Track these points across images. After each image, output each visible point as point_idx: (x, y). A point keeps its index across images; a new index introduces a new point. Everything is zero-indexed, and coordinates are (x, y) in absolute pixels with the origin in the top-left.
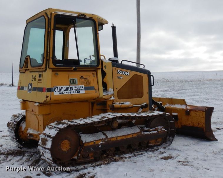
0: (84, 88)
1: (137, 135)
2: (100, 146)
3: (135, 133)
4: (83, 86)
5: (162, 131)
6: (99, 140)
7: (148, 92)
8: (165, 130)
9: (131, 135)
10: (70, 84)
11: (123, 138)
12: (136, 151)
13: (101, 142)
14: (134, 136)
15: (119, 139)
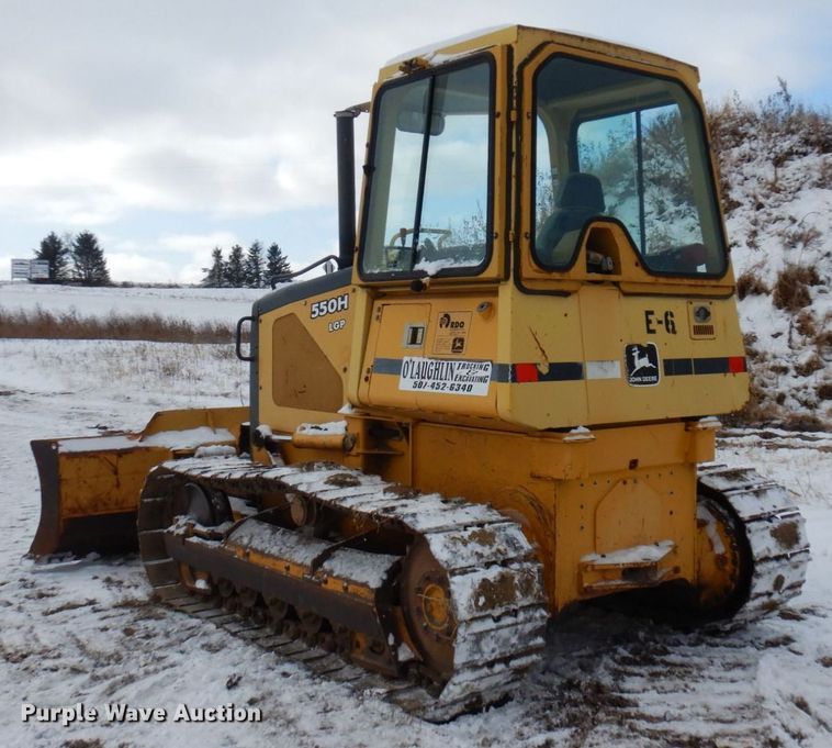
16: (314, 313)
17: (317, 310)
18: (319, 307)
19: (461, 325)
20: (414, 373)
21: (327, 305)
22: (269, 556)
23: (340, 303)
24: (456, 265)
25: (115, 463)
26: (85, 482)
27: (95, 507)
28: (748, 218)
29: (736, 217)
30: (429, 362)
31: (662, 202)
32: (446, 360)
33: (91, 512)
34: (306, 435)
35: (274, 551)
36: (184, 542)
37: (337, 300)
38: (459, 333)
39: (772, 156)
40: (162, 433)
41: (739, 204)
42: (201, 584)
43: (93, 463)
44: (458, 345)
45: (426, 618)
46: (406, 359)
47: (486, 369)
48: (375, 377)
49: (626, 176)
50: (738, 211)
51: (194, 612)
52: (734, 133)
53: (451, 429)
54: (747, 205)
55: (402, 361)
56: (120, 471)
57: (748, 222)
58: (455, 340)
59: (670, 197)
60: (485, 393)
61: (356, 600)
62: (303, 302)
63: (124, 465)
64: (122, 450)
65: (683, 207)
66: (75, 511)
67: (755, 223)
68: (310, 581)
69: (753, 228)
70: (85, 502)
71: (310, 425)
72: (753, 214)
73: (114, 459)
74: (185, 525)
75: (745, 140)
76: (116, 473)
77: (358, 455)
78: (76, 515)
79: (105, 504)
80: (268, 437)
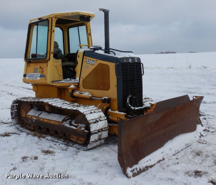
0: (39, 76)
1: (58, 124)
2: (34, 121)
3: (57, 121)
4: (40, 74)
5: (80, 130)
6: (34, 116)
7: (116, 85)
8: (85, 131)
9: (54, 121)
10: (34, 72)
11: (48, 121)
12: (62, 139)
13: (35, 119)
14: (56, 123)
15: (45, 121)
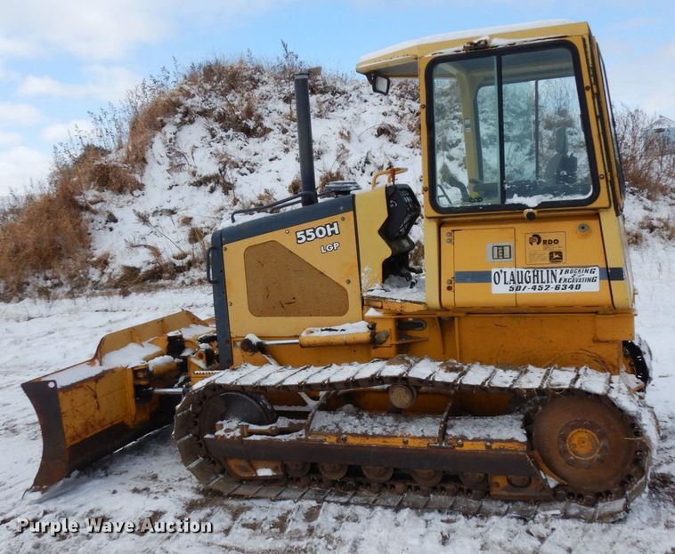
16: (301, 239)
17: (304, 238)
18: (305, 234)
19: (556, 242)
20: (508, 280)
21: (314, 232)
22: (374, 436)
23: (329, 230)
24: (557, 199)
25: (94, 388)
26: (77, 411)
27: (86, 431)
28: (281, 139)
29: (271, 140)
30: (524, 271)
31: (213, 129)
32: (544, 268)
33: (85, 436)
34: (318, 337)
35: (378, 431)
36: (242, 441)
37: (325, 227)
38: (555, 248)
39: (282, 96)
40: (107, 355)
41: (270, 130)
42: (265, 472)
43: (81, 392)
44: (556, 257)
45: (572, 453)
46: (494, 271)
47: (592, 272)
48: (458, 286)
49: (179, 110)
50: (271, 134)
51: (278, 495)
52: (251, 79)
53: (502, 317)
54: (277, 131)
55: (490, 273)
56: (99, 395)
57: (281, 142)
58: (551, 253)
59: (218, 126)
60: (597, 289)
61: (503, 453)
62: (284, 230)
63: (101, 389)
64: (96, 376)
65: (231, 132)
66: (74, 439)
67: (286, 143)
68: (441, 447)
69: (286, 146)
70: (79, 428)
71: (320, 329)
72: (282, 136)
73: (92, 385)
74: (238, 427)
75: (259, 84)
76: (96, 397)
77: (391, 346)
78: (75, 442)
79: (92, 426)
80: (258, 343)
